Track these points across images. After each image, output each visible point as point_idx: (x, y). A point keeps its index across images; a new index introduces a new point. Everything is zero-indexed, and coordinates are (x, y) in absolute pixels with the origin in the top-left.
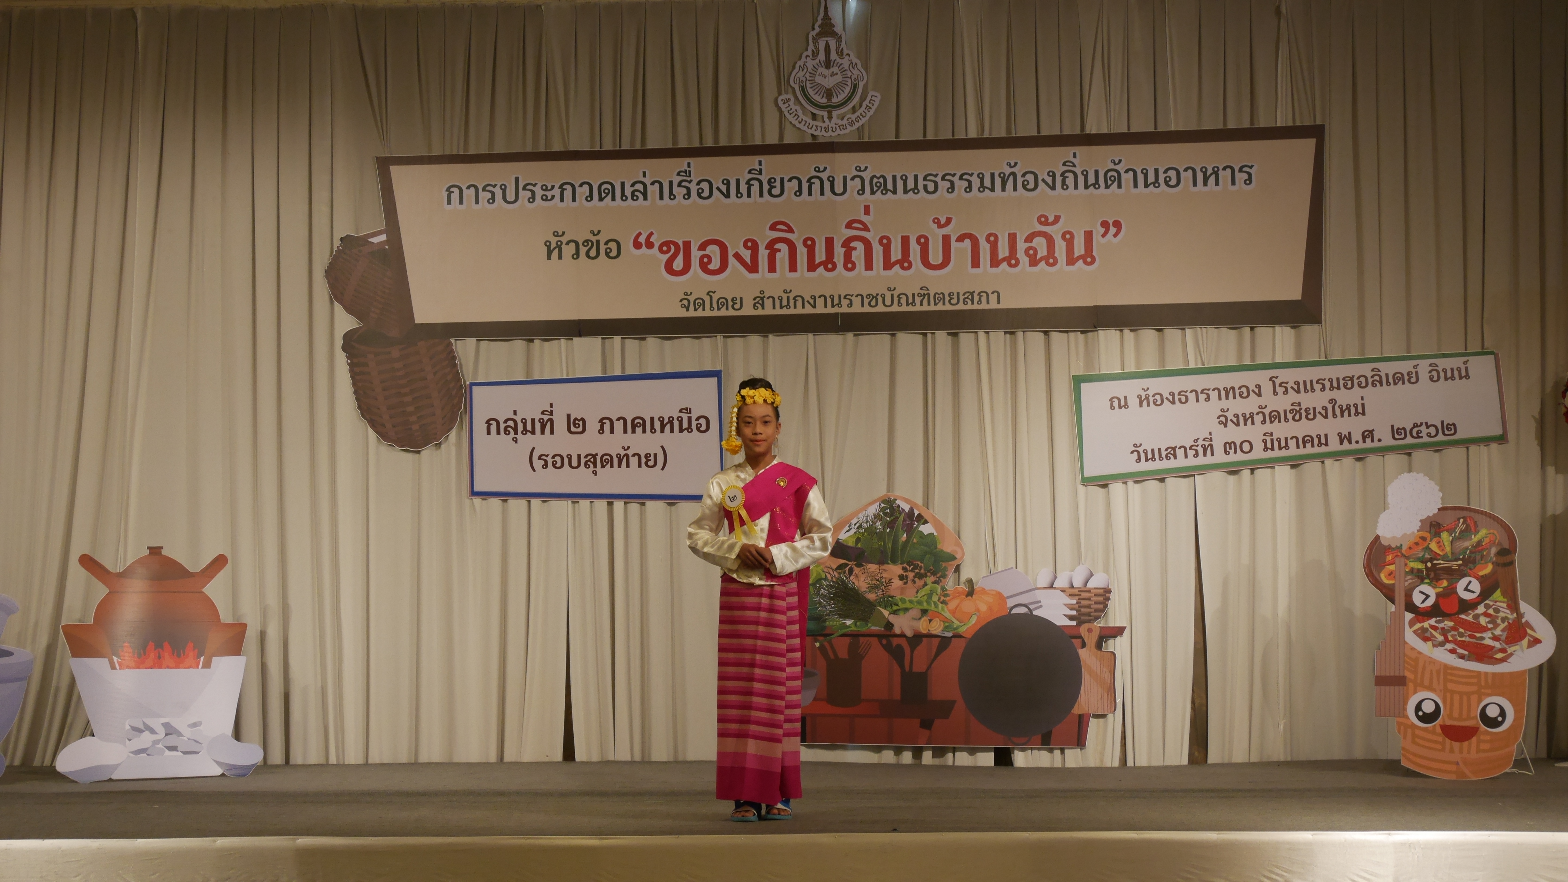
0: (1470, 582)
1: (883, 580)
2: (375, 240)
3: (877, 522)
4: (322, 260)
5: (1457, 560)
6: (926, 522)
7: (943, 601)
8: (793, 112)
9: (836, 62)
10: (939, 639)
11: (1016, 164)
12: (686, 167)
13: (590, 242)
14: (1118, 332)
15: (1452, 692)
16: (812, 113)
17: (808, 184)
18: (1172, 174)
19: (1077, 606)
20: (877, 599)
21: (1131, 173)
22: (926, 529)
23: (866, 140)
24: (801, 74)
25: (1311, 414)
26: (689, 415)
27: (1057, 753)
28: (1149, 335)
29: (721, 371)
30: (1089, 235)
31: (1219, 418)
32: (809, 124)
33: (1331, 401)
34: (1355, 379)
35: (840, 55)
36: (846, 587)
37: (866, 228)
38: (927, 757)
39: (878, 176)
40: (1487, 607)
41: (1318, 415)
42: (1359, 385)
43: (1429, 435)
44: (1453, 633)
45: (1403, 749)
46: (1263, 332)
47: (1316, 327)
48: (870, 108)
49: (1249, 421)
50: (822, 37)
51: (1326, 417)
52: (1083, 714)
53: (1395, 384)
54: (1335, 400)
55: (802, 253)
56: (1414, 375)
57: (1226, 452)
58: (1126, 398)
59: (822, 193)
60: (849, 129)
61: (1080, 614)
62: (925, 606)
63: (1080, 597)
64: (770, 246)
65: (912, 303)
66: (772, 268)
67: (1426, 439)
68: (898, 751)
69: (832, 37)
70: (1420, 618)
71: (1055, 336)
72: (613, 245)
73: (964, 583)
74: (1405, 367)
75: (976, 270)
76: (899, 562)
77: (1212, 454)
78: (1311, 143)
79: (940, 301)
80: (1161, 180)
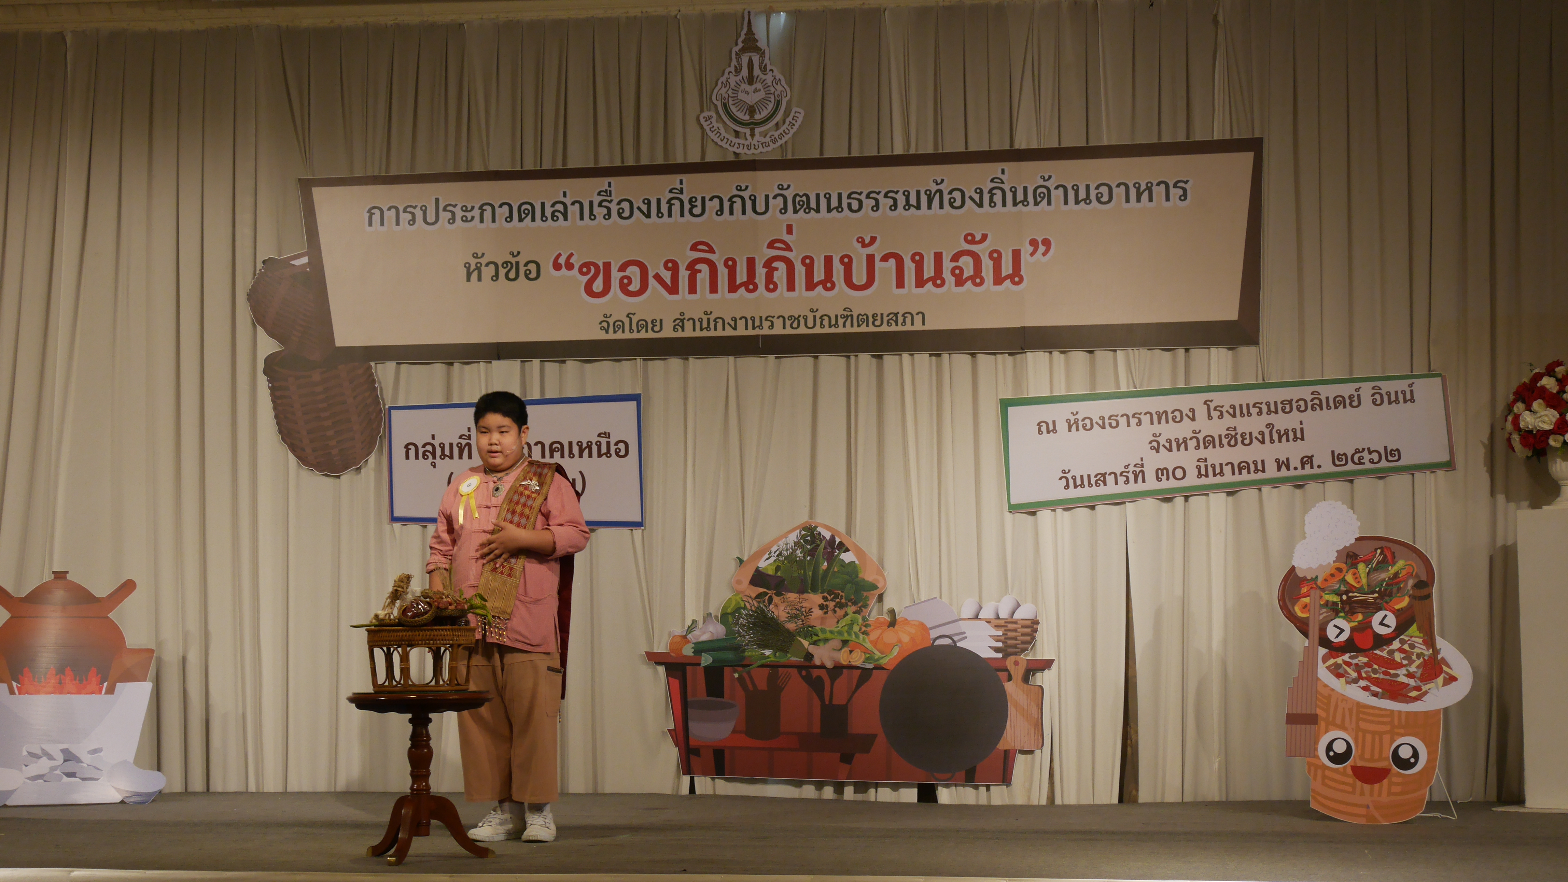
0: (1386, 616)
1: (803, 609)
2: (297, 263)
3: (797, 549)
4: (244, 283)
5: (1373, 592)
6: (847, 550)
7: (865, 631)
8: (715, 130)
9: (759, 79)
10: (860, 671)
11: (942, 181)
12: (606, 187)
13: (509, 264)
14: (1047, 354)
15: (1365, 732)
16: (734, 130)
17: (729, 203)
18: (1104, 190)
19: (1003, 638)
20: (796, 629)
21: (1061, 190)
22: (847, 557)
23: (790, 157)
24: (723, 90)
25: (1247, 439)
26: (608, 440)
27: (983, 789)
28: (1079, 357)
29: (640, 394)
30: (1016, 254)
31: (1150, 443)
32: (731, 142)
33: (1268, 425)
34: (1294, 402)
35: (763, 71)
36: (765, 616)
37: (788, 248)
38: (849, 793)
39: (801, 194)
40: (1403, 642)
41: (1254, 440)
42: (1298, 410)
43: (1372, 461)
44: (1367, 669)
45: (1313, 791)
46: (1198, 353)
47: (1252, 349)
48: (794, 125)
49: (1183, 446)
50: (745, 53)
51: (1263, 442)
52: (1009, 750)
53: (1336, 408)
54: (1273, 425)
55: (723, 273)
56: (1356, 398)
57: (1158, 479)
58: (1054, 422)
59: (744, 213)
60: (772, 146)
61: (1007, 646)
62: (846, 637)
63: (1006, 628)
64: (691, 266)
65: (834, 325)
66: (692, 290)
67: (1368, 466)
68: (819, 786)
69: (755, 52)
70: (1334, 653)
71: (983, 359)
72: (532, 267)
73: (887, 613)
74: (1346, 390)
75: (900, 291)
76: (820, 591)
77: (1144, 481)
78: (1248, 157)
79: (863, 322)
80: (1093, 197)
